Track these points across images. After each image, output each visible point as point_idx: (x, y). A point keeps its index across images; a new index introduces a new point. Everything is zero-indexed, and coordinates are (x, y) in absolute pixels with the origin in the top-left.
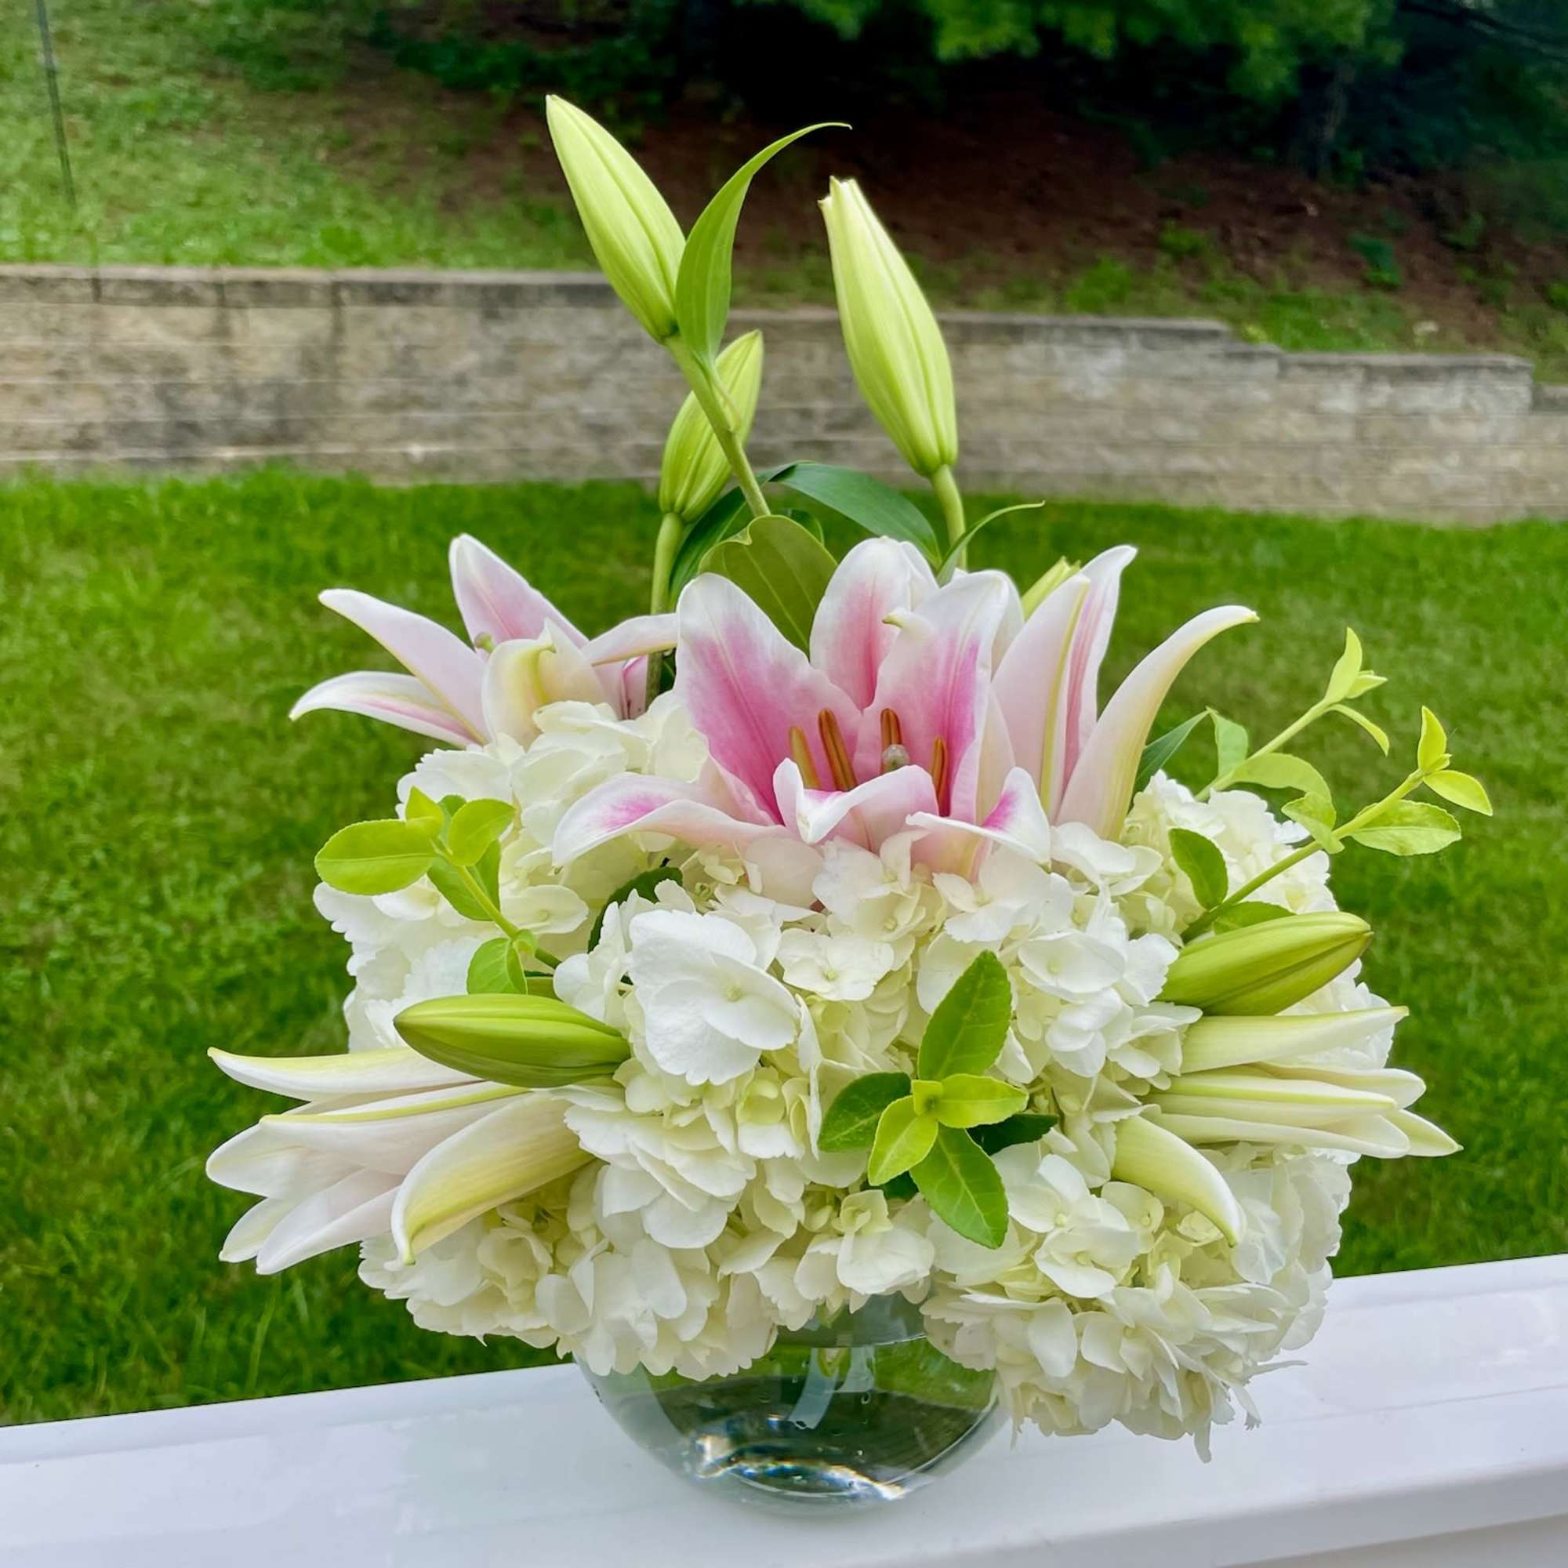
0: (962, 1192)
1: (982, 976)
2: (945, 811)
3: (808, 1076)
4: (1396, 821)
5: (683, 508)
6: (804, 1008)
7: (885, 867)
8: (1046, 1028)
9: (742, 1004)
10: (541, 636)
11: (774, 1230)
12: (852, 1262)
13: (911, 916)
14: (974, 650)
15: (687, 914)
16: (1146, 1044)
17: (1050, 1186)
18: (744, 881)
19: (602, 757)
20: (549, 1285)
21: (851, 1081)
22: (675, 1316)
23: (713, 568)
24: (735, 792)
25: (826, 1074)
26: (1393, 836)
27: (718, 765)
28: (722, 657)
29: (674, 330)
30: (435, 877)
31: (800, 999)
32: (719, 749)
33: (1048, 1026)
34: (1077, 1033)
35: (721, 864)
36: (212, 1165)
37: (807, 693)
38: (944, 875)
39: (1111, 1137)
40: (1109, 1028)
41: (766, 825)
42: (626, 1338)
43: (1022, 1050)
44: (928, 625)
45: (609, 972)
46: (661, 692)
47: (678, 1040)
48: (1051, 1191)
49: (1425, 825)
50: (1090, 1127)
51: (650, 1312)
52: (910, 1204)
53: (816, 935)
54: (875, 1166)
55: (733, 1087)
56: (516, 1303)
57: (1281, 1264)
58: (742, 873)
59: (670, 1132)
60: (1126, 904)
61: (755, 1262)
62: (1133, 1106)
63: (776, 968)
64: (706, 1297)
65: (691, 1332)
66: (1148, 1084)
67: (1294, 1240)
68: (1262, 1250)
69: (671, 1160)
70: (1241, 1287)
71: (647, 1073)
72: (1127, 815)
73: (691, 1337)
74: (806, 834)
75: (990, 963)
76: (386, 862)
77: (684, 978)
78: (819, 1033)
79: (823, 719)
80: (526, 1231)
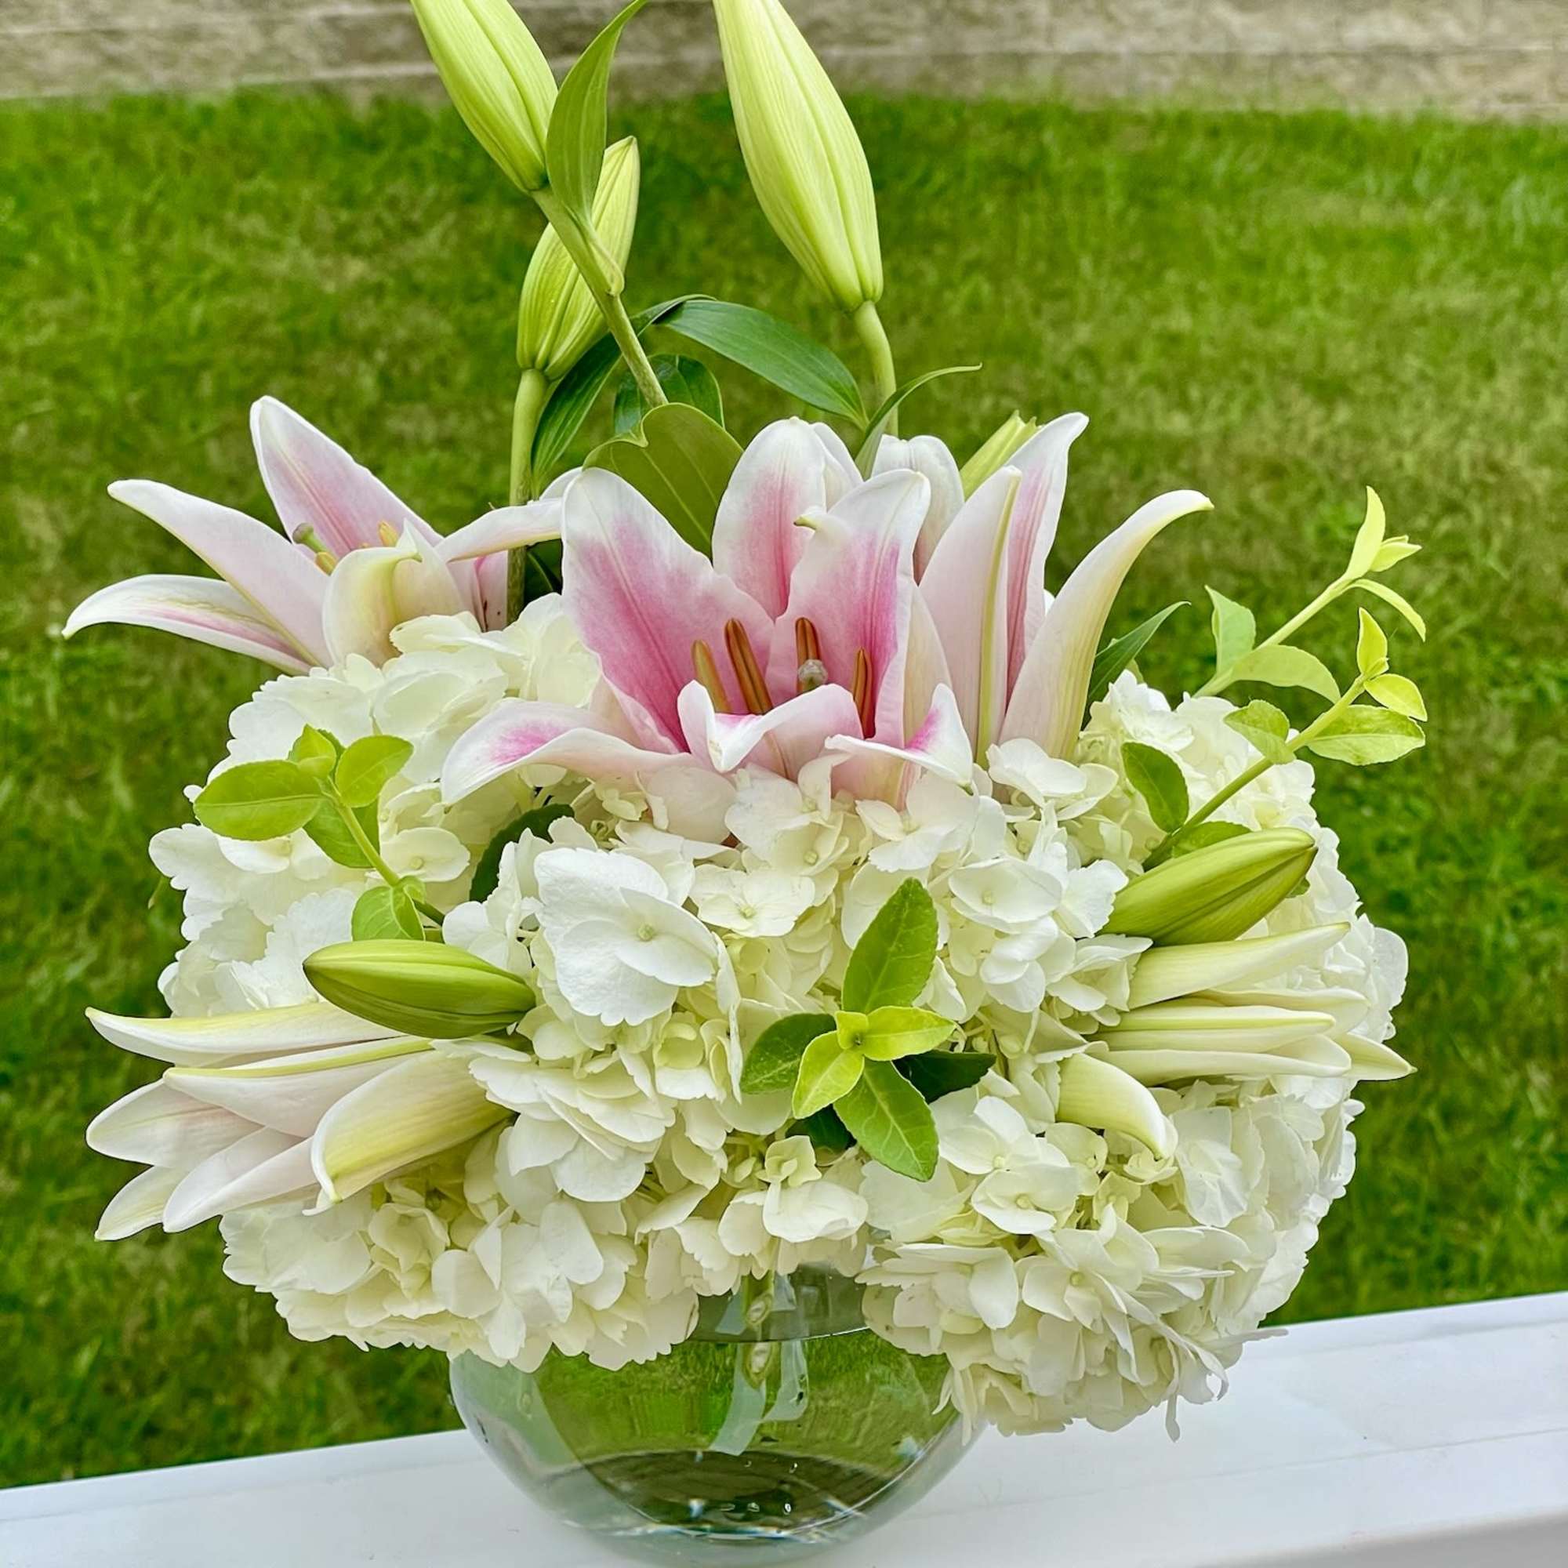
1: (907, 904)
2: (869, 732)
3: (726, 1017)
4: (1354, 728)
5: (546, 363)
6: (721, 944)
7: (804, 795)
8: (980, 962)
9: (654, 943)
10: (402, 545)
11: (696, 1182)
12: (779, 1213)
13: (832, 848)
14: (894, 554)
15: (591, 852)
16: (1094, 978)
17: (988, 1127)
18: (648, 816)
19: (481, 681)
20: (446, 1264)
21: (773, 1022)
22: (591, 1280)
23: (601, 463)
24: (632, 717)
25: (744, 1013)
26: (1349, 744)
27: (611, 684)
28: (614, 563)
29: (544, 184)
31: (718, 938)
32: (612, 668)
33: (983, 960)
34: (1013, 964)
35: (621, 798)
36: (94, 1131)
37: (709, 601)
38: (867, 802)
39: (1055, 1078)
40: (1048, 957)
41: (669, 753)
42: (537, 1314)
43: (954, 984)
44: (843, 525)
45: (510, 916)
47: (591, 981)
48: (991, 1134)
49: (1388, 732)
50: (1033, 1069)
51: (563, 1278)
52: (840, 1159)
53: (731, 871)
54: (800, 1099)
55: (649, 1028)
56: (409, 1289)
57: (1241, 1209)
58: (646, 808)
59: (581, 1080)
60: (1075, 829)
61: (675, 1218)
62: (1078, 1044)
63: (689, 905)
64: (623, 1262)
65: (605, 1299)
66: (1096, 1021)
67: (1255, 1183)
68: (1217, 1190)
69: (586, 1108)
70: (1194, 1230)
71: (556, 1018)
72: (1082, 729)
73: (606, 1306)
74: (719, 763)
75: (915, 892)
76: (273, 804)
77: (593, 918)
78: (737, 973)
79: (731, 630)
80: (421, 1206)
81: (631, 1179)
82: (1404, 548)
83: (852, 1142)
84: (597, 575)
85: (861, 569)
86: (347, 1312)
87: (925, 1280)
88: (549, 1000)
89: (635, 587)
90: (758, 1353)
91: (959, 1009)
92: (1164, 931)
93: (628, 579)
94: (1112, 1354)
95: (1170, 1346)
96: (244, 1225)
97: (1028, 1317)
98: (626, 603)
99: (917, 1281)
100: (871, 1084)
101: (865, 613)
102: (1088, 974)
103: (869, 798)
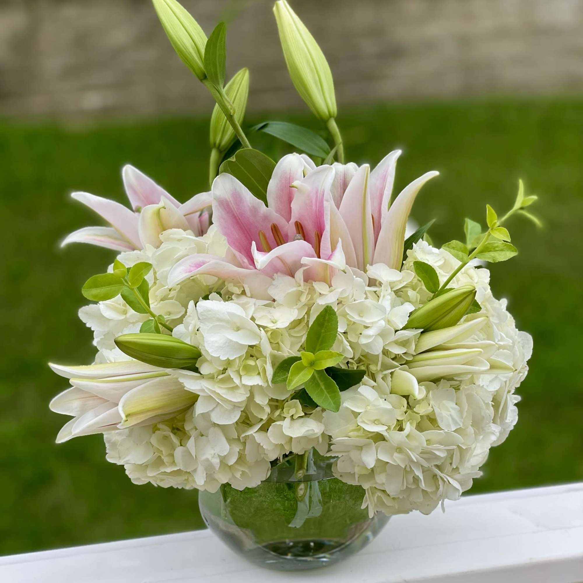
0: (325, 395)
1: (327, 315)
3: (266, 358)
4: (492, 250)
5: (220, 145)
6: (263, 332)
7: (296, 281)
8: (359, 337)
9: (239, 332)
10: (160, 203)
11: (260, 418)
12: (288, 428)
13: (305, 298)
15: (219, 302)
16: (404, 343)
17: (363, 395)
18: (244, 293)
19: (186, 249)
20: (179, 451)
21: (284, 359)
22: (225, 454)
23: (225, 171)
24: (239, 259)
25: (274, 358)
26: (491, 256)
27: (232, 249)
28: (231, 206)
29: (205, 77)
30: (124, 297)
31: (261, 329)
32: (232, 242)
34: (369, 337)
35: (234, 286)
36: (51, 405)
37: (266, 218)
39: (389, 379)
40: (382, 334)
41: (252, 269)
42: (209, 467)
43: (349, 345)
44: (307, 187)
45: (191, 325)
47: (216, 345)
48: (365, 398)
49: (505, 251)
50: (381, 376)
51: (216, 454)
52: (314, 411)
53: (271, 308)
54: (289, 384)
55: (237, 361)
56: (167, 462)
57: (460, 425)
58: (243, 289)
59: (217, 382)
60: (397, 293)
61: (252, 431)
62: (397, 367)
63: (253, 319)
64: (237, 449)
65: (232, 461)
66: (405, 359)
67: (465, 416)
68: (450, 418)
69: (218, 391)
70: (441, 432)
71: (208, 361)
72: (404, 260)
73: (232, 464)
74: (258, 267)
75: (330, 310)
76: (107, 288)
77: (218, 323)
78: (270, 343)
79: (273, 228)
80: (169, 431)
81: (236, 417)
82: (533, 198)
83: (316, 405)
84: (226, 210)
85: (314, 201)
86: (148, 472)
87: (346, 454)
88: (203, 352)
89: (239, 214)
91: (350, 353)
92: (428, 326)
93: (236, 211)
94: (416, 480)
95: (438, 477)
96: (110, 442)
97: (382, 465)
98: (237, 219)
99: (344, 454)
100: (318, 379)
101: (317, 218)
102: (401, 342)
103: (317, 281)
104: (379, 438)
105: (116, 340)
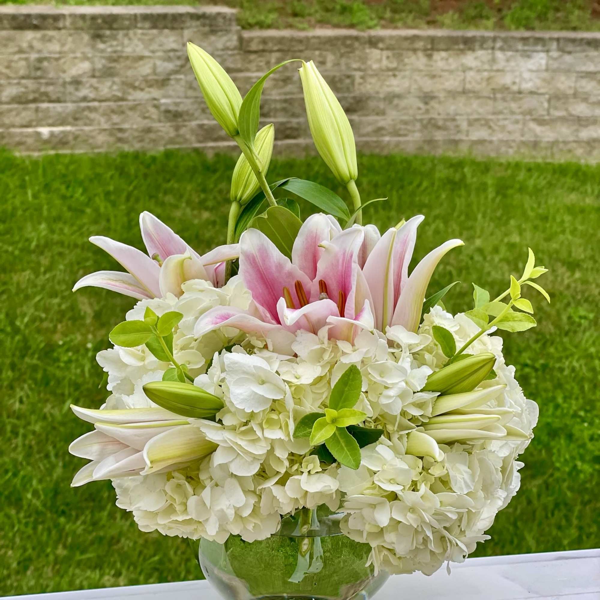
0: (345, 452)
1: (352, 373)
2: (342, 315)
3: (289, 412)
4: (511, 320)
5: (240, 199)
6: (287, 386)
7: (319, 339)
8: (379, 397)
9: (264, 385)
10: (185, 254)
11: (278, 471)
12: (306, 483)
13: (328, 356)
14: (351, 256)
15: (244, 355)
16: (420, 405)
17: (380, 455)
18: (266, 347)
19: (210, 300)
20: (192, 501)
21: (306, 415)
22: (241, 506)
23: (253, 226)
24: (263, 314)
25: (296, 412)
26: (510, 325)
27: (255, 302)
28: (257, 261)
29: (238, 133)
30: (148, 345)
31: (286, 384)
32: (256, 297)
34: (390, 397)
35: (257, 340)
36: (71, 448)
37: (290, 274)
38: (340, 341)
39: (405, 439)
40: (402, 396)
41: (274, 325)
42: (223, 518)
43: (369, 404)
44: (335, 247)
45: (216, 376)
46: (232, 276)
47: (242, 397)
48: (381, 457)
49: (523, 321)
50: (397, 436)
51: (232, 505)
52: (330, 467)
53: (293, 364)
54: (312, 439)
55: (261, 414)
56: (179, 511)
57: (471, 489)
58: (265, 343)
59: (239, 434)
60: (415, 355)
61: (270, 484)
62: (412, 428)
63: (277, 373)
64: (252, 500)
65: (246, 513)
66: (421, 421)
67: (476, 480)
68: (463, 482)
69: (240, 442)
70: (454, 494)
71: (231, 412)
72: (421, 323)
73: (247, 515)
74: (287, 323)
75: (355, 369)
76: (135, 335)
77: (243, 376)
78: (293, 398)
79: (297, 284)
80: (184, 480)
81: (255, 469)
82: (542, 270)
83: (335, 461)
84: (251, 264)
85: (341, 261)
86: (158, 519)
87: (359, 511)
88: (227, 404)
89: (264, 269)
90: (304, 544)
91: (371, 413)
92: (445, 390)
93: (262, 266)
94: (425, 540)
95: (447, 539)
96: (124, 487)
97: (395, 524)
98: (261, 274)
99: (356, 511)
100: (339, 437)
101: (342, 277)
102: (418, 404)
103: (341, 340)
104: (394, 497)
105: (145, 387)
